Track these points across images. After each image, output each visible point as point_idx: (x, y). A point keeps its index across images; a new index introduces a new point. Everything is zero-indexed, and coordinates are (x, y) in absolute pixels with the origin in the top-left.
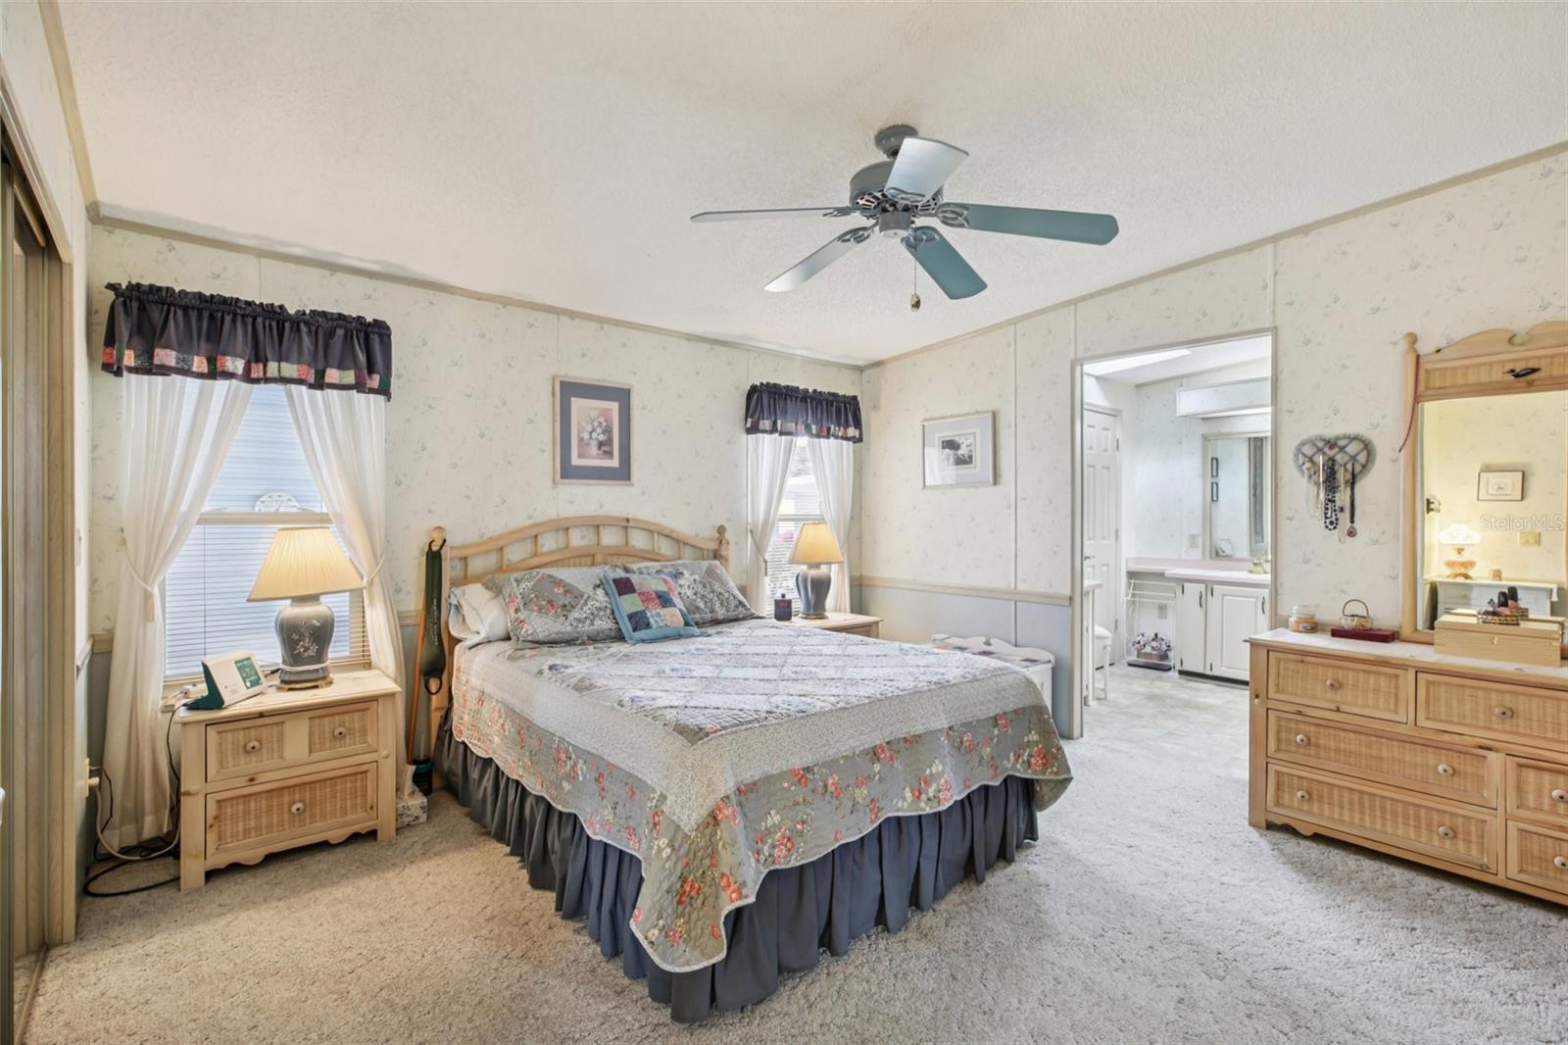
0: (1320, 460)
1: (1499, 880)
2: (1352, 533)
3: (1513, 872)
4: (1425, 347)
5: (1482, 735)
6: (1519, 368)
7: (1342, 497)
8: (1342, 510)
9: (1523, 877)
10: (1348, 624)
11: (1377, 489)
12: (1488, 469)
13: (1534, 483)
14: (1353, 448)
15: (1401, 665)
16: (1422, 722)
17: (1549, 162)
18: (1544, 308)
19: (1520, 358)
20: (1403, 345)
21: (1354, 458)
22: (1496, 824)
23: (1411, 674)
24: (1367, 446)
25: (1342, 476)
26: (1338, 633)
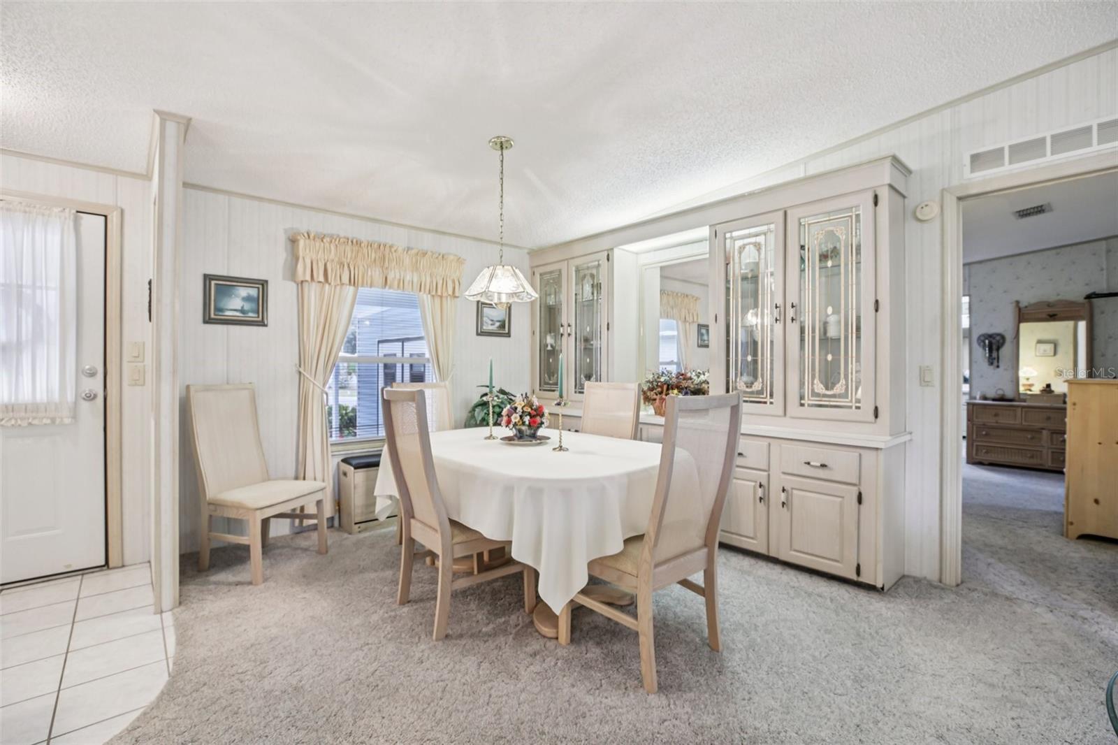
0: (987, 342)
1: (1046, 467)
2: (998, 367)
3: (1050, 464)
4: (1022, 305)
5: (1041, 425)
6: (1051, 314)
7: (995, 354)
8: (995, 359)
9: (1054, 465)
10: (997, 397)
11: (1006, 351)
12: (1040, 342)
13: (1060, 350)
14: (998, 338)
15: (1018, 406)
16: (1024, 423)
17: (1058, 250)
18: (1058, 295)
19: (1051, 310)
20: (1014, 305)
21: (998, 341)
22: (1045, 451)
23: (1020, 409)
24: (1003, 337)
25: (994, 347)
26: (994, 400)
